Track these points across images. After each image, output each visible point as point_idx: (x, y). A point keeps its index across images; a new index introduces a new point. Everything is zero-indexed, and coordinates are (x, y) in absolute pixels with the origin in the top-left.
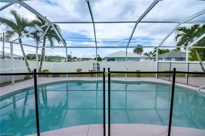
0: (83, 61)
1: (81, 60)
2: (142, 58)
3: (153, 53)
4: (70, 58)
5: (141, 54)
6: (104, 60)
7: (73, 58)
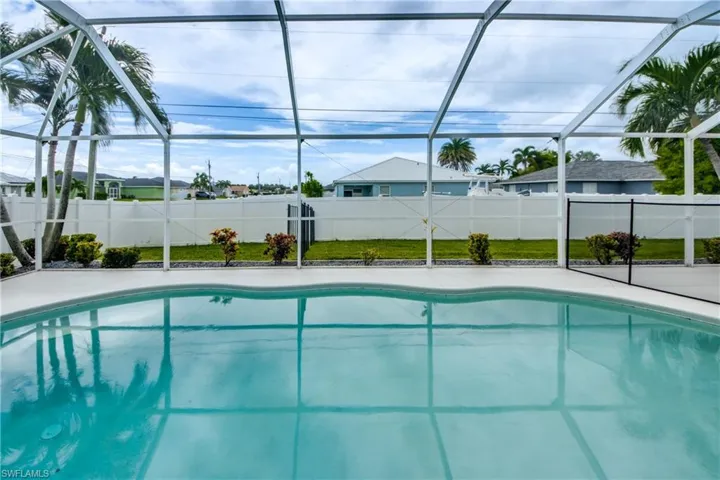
0: (256, 194)
1: (246, 192)
2: (475, 183)
3: (511, 164)
4: (205, 185)
5: (465, 169)
6: (332, 190)
7: (217, 185)
